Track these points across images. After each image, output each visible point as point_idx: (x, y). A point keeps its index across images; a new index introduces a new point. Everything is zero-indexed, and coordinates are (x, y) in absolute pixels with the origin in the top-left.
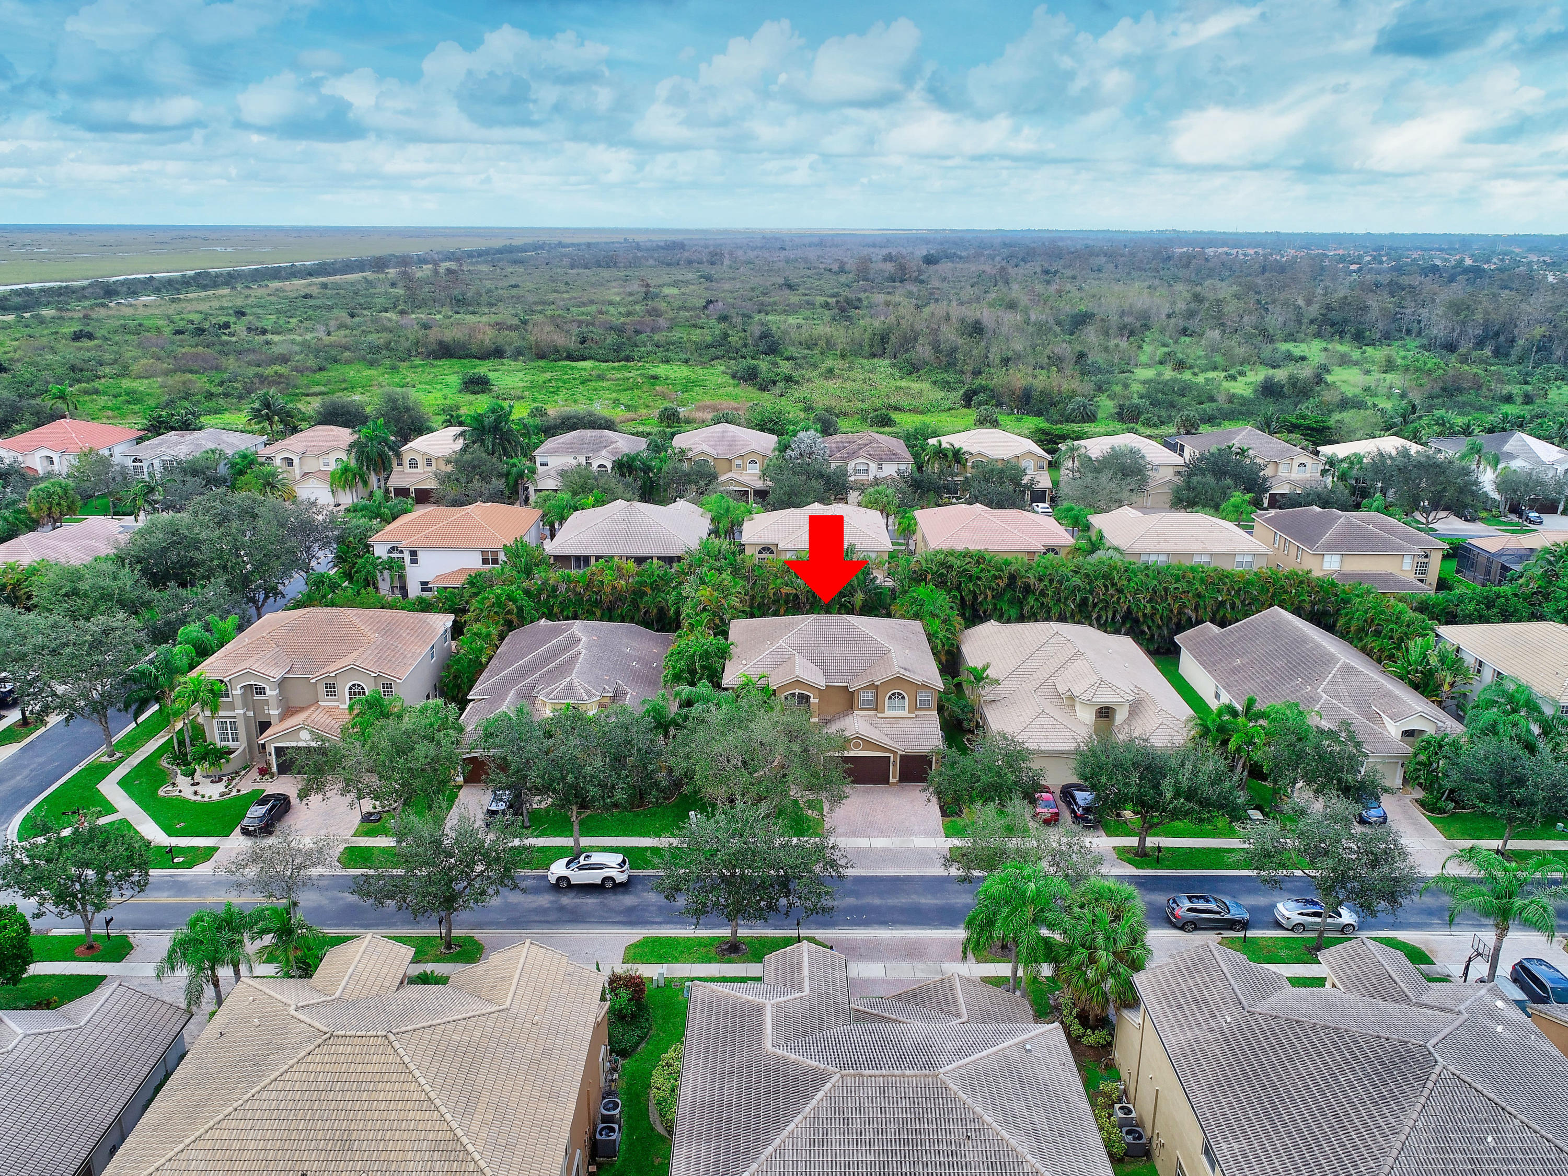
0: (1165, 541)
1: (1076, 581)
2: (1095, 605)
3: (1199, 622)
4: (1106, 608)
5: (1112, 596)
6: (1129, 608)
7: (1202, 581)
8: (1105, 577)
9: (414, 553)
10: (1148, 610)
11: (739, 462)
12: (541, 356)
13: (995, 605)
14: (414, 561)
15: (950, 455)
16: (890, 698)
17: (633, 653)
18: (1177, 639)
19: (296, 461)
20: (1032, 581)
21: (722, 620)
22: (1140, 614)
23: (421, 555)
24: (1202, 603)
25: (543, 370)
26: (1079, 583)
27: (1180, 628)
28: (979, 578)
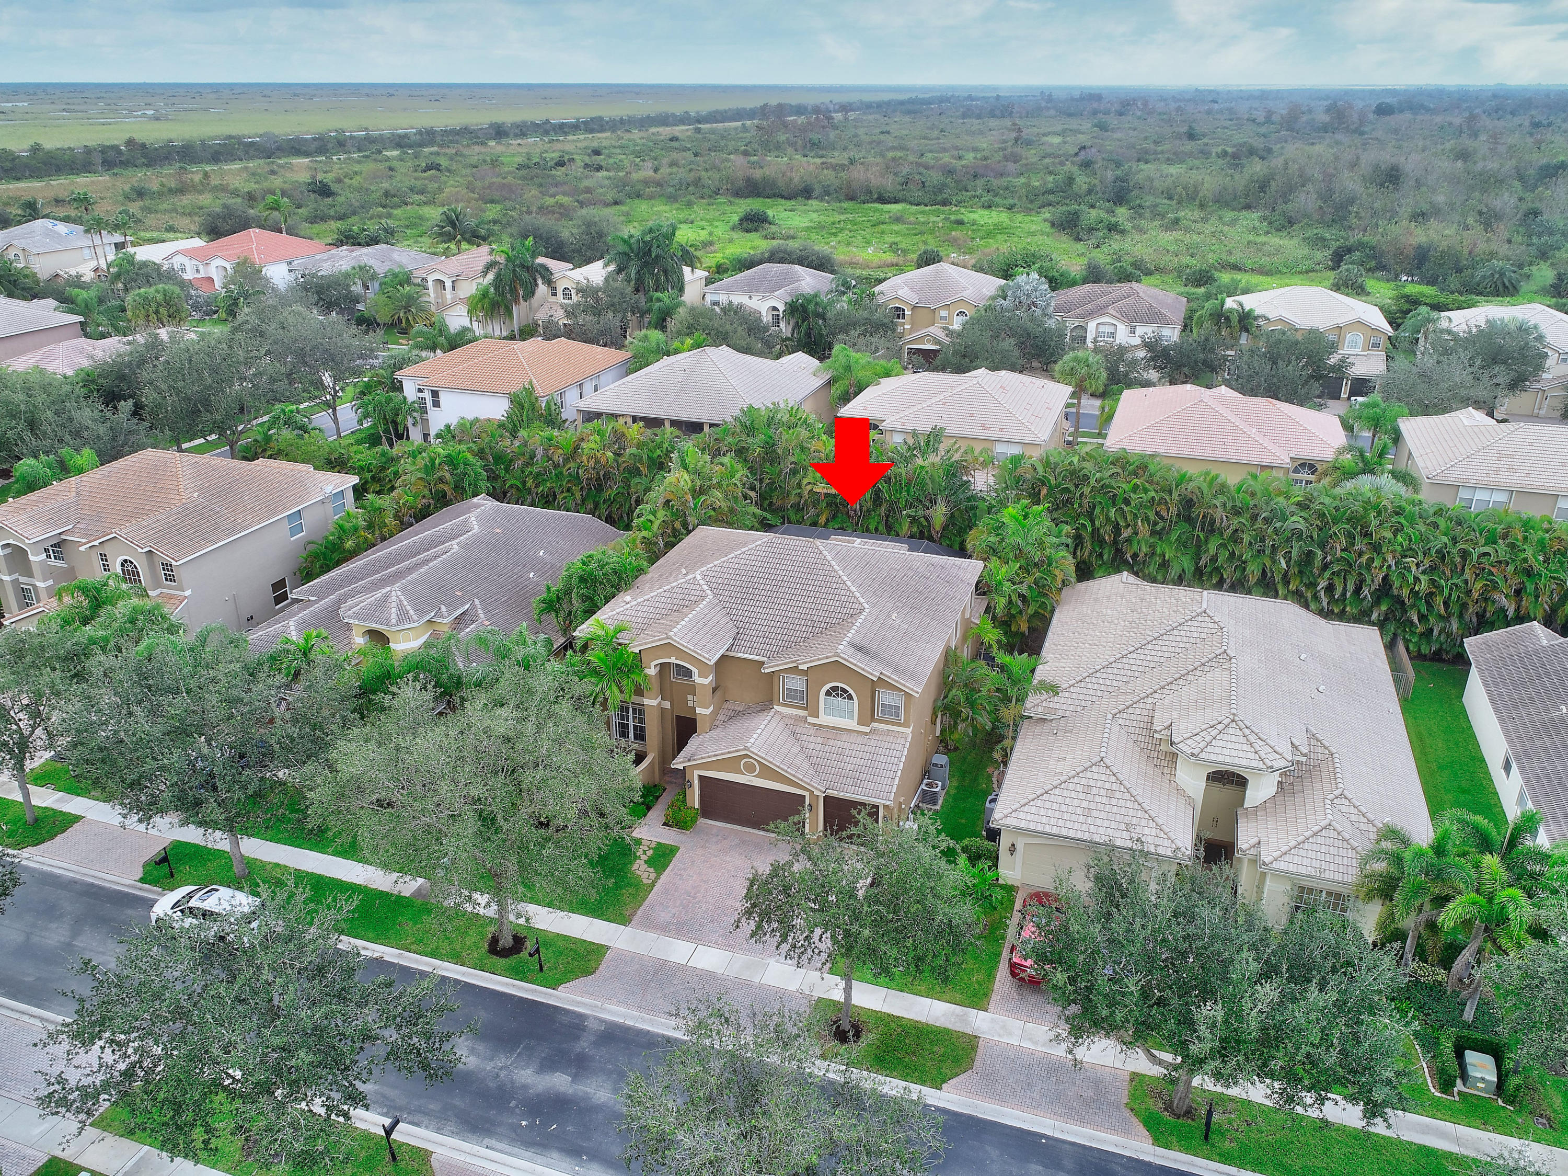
0: (1511, 469)
1: (1297, 521)
2: (1325, 567)
3: (1521, 619)
4: (1344, 575)
5: (1360, 554)
6: (1385, 578)
7: (1542, 546)
8: (1353, 520)
9: (435, 394)
10: (1423, 586)
11: (944, 313)
12: (851, 198)
13: (1152, 546)
14: (436, 404)
15: (1235, 319)
16: (828, 693)
17: (548, 558)
18: (1471, 643)
19: (448, 284)
20: (1219, 514)
21: (685, 525)
22: (1405, 592)
23: (443, 397)
24: (1530, 587)
25: (844, 211)
26: (1302, 525)
27: (1483, 624)
28: (1127, 502)
